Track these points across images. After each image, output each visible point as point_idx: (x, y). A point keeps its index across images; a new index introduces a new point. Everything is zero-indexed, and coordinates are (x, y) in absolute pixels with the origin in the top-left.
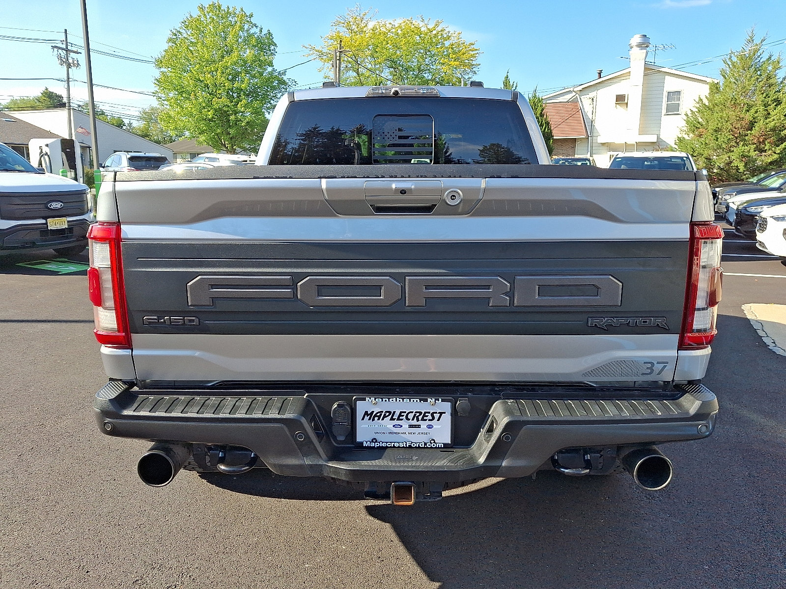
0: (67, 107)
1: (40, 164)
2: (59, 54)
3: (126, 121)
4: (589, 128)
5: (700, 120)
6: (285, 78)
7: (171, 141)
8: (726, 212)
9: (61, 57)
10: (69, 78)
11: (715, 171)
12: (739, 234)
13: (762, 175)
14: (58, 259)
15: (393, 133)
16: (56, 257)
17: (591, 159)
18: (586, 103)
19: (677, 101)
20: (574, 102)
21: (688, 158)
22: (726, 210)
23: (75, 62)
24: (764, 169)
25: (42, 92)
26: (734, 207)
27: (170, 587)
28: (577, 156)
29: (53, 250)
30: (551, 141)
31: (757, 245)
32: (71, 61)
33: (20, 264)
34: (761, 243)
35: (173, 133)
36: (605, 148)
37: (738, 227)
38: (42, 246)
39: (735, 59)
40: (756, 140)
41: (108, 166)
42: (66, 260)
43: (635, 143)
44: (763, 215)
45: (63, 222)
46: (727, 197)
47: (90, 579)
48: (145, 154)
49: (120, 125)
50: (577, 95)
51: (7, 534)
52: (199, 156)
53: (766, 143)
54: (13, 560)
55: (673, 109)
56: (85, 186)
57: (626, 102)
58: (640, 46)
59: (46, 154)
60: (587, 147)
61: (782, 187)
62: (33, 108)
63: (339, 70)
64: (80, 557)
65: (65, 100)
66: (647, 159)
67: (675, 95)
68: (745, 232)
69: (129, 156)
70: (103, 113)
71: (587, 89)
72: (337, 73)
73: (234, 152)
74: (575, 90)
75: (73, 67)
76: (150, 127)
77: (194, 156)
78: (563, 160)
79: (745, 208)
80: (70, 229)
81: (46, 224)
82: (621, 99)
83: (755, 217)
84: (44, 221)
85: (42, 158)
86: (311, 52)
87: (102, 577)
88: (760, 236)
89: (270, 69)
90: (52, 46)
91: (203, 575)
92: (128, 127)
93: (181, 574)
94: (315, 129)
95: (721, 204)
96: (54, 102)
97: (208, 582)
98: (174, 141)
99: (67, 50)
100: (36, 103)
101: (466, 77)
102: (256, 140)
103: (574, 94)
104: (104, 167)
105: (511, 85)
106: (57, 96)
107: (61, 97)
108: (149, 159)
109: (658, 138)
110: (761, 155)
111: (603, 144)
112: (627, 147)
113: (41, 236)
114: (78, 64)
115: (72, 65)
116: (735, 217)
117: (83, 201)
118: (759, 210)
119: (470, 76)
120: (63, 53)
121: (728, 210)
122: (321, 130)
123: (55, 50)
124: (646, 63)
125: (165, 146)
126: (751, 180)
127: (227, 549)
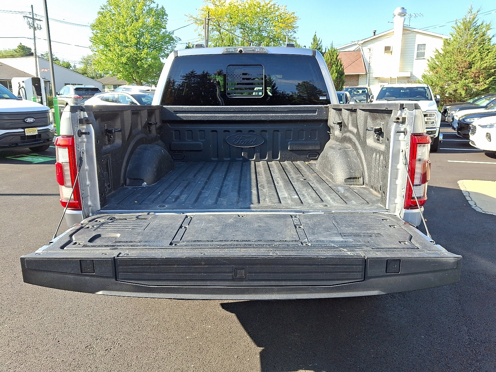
0: (34, 56)
1: (19, 93)
2: (28, 21)
3: (72, 65)
4: (367, 68)
5: (437, 63)
6: (174, 36)
7: (101, 77)
8: (452, 122)
9: (29, 23)
10: (35, 37)
11: (447, 95)
12: (460, 136)
13: (476, 98)
14: (32, 154)
15: (239, 76)
16: (30, 152)
17: (368, 88)
18: (365, 51)
19: (423, 50)
20: (359, 50)
21: (428, 88)
22: (452, 121)
23: (39, 27)
24: (478, 94)
25: (18, 46)
26: (457, 118)
27: (107, 350)
28: (359, 86)
29: (29, 148)
30: (344, 76)
31: (470, 143)
32: (36, 26)
33: (8, 157)
34: (473, 142)
35: (102, 73)
36: (377, 80)
37: (459, 132)
38: (22, 146)
39: (459, 24)
40: (473, 75)
41: (61, 94)
42: (37, 154)
43: (397, 78)
44: (474, 124)
45: (35, 131)
46: (453, 112)
47: (60, 345)
48: (85, 86)
49: (68, 66)
50: (360, 47)
51: (11, 320)
52: (119, 87)
53: (480, 77)
54: (15, 334)
55: (420, 55)
56: (47, 108)
57: (391, 51)
58: (400, 14)
59: (23, 87)
60: (366, 81)
61: (488, 106)
62: (13, 56)
63: (208, 31)
64: (54, 333)
65: (33, 51)
66: (402, 88)
67: (422, 46)
68: (463, 134)
69: (75, 88)
70: (57, 60)
71: (367, 43)
72: (207, 33)
73: (141, 84)
74: (359, 43)
75: (37, 30)
76: (87, 68)
77: (115, 87)
78: (350, 88)
79: (464, 119)
80: (39, 135)
81: (24, 132)
82: (387, 49)
83: (470, 125)
84: (23, 130)
85: (20, 90)
86: (190, 19)
87: (67, 344)
88: (472, 137)
89: (164, 30)
90: (23, 16)
91: (126, 343)
92: (74, 68)
93: (113, 343)
94: (192, 72)
95: (449, 116)
96: (26, 52)
97: (129, 347)
98: (103, 77)
99: (33, 19)
100: (14, 52)
101: (290, 34)
102: (155, 76)
103: (358, 46)
104: (59, 95)
105: (318, 40)
106: (27, 48)
107: (30, 49)
108: (87, 89)
109: (411, 74)
110: (476, 85)
111: (376, 78)
112: (391, 80)
113: (21, 140)
114: (41, 28)
115: (37, 28)
116: (457, 126)
117: (47, 118)
118: (472, 121)
119: (292, 34)
120: (31, 21)
121: (453, 120)
122: (196, 73)
123: (26, 18)
124: (404, 25)
125: (97, 80)
126: (469, 101)
127: (140, 328)
